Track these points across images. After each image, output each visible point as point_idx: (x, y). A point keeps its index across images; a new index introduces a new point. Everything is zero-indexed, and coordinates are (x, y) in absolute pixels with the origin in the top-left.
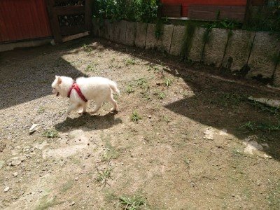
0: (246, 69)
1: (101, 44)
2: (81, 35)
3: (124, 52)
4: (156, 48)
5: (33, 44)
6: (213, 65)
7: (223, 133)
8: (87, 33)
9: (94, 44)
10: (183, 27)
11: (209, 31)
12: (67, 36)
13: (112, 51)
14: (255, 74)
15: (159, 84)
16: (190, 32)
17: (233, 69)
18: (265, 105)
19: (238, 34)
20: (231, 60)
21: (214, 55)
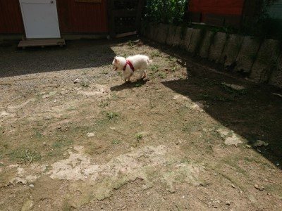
0: (234, 64)
1: (142, 41)
2: (130, 33)
3: (156, 48)
4: (179, 46)
5: (94, 37)
6: (214, 61)
7: (185, 98)
8: (135, 33)
9: (137, 41)
10: (199, 30)
11: (215, 34)
12: (120, 33)
13: (148, 47)
14: (239, 69)
15: (166, 70)
16: (203, 35)
17: (226, 64)
18: (230, 88)
19: (233, 37)
20: (225, 57)
21: (216, 53)
